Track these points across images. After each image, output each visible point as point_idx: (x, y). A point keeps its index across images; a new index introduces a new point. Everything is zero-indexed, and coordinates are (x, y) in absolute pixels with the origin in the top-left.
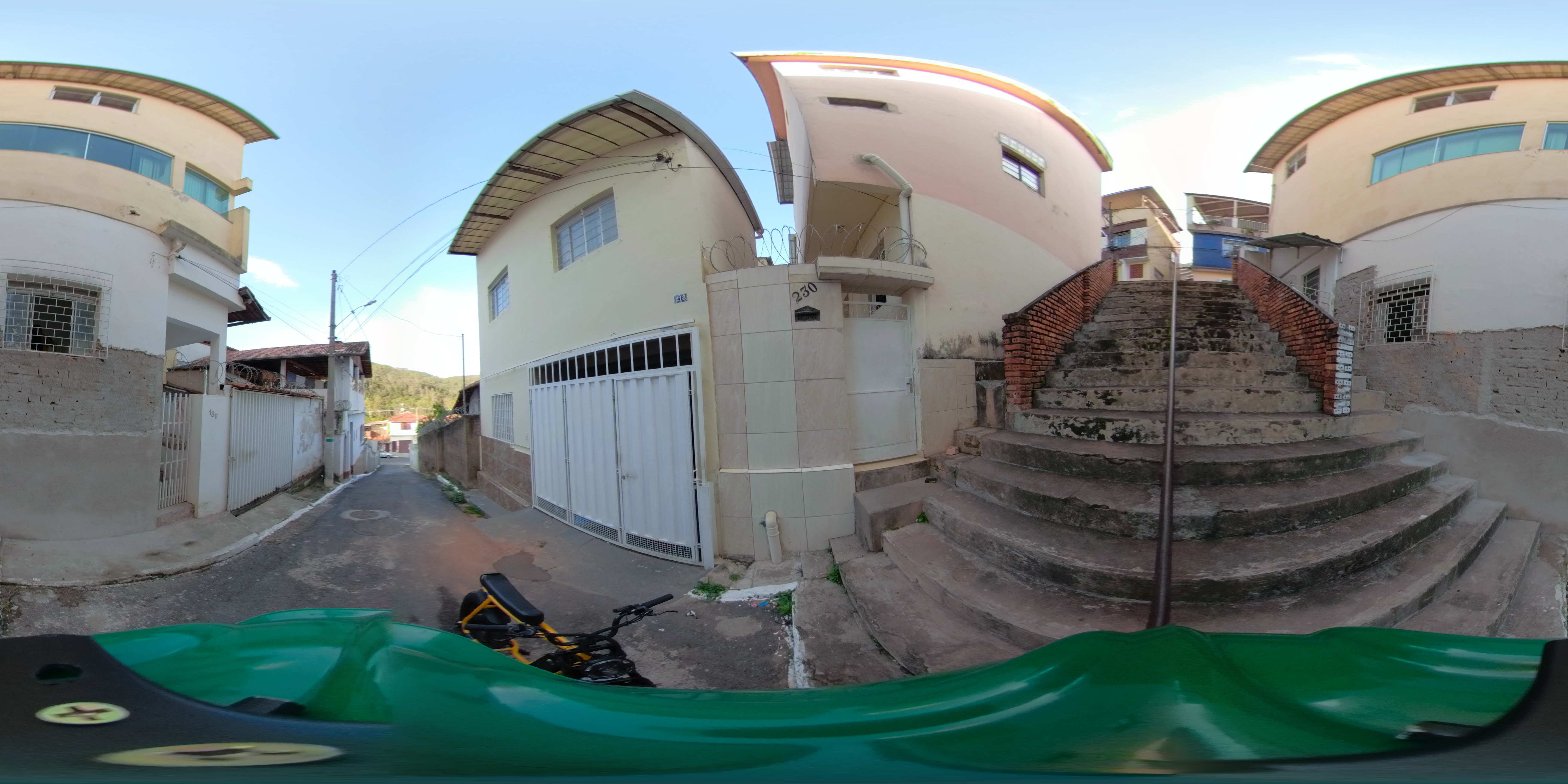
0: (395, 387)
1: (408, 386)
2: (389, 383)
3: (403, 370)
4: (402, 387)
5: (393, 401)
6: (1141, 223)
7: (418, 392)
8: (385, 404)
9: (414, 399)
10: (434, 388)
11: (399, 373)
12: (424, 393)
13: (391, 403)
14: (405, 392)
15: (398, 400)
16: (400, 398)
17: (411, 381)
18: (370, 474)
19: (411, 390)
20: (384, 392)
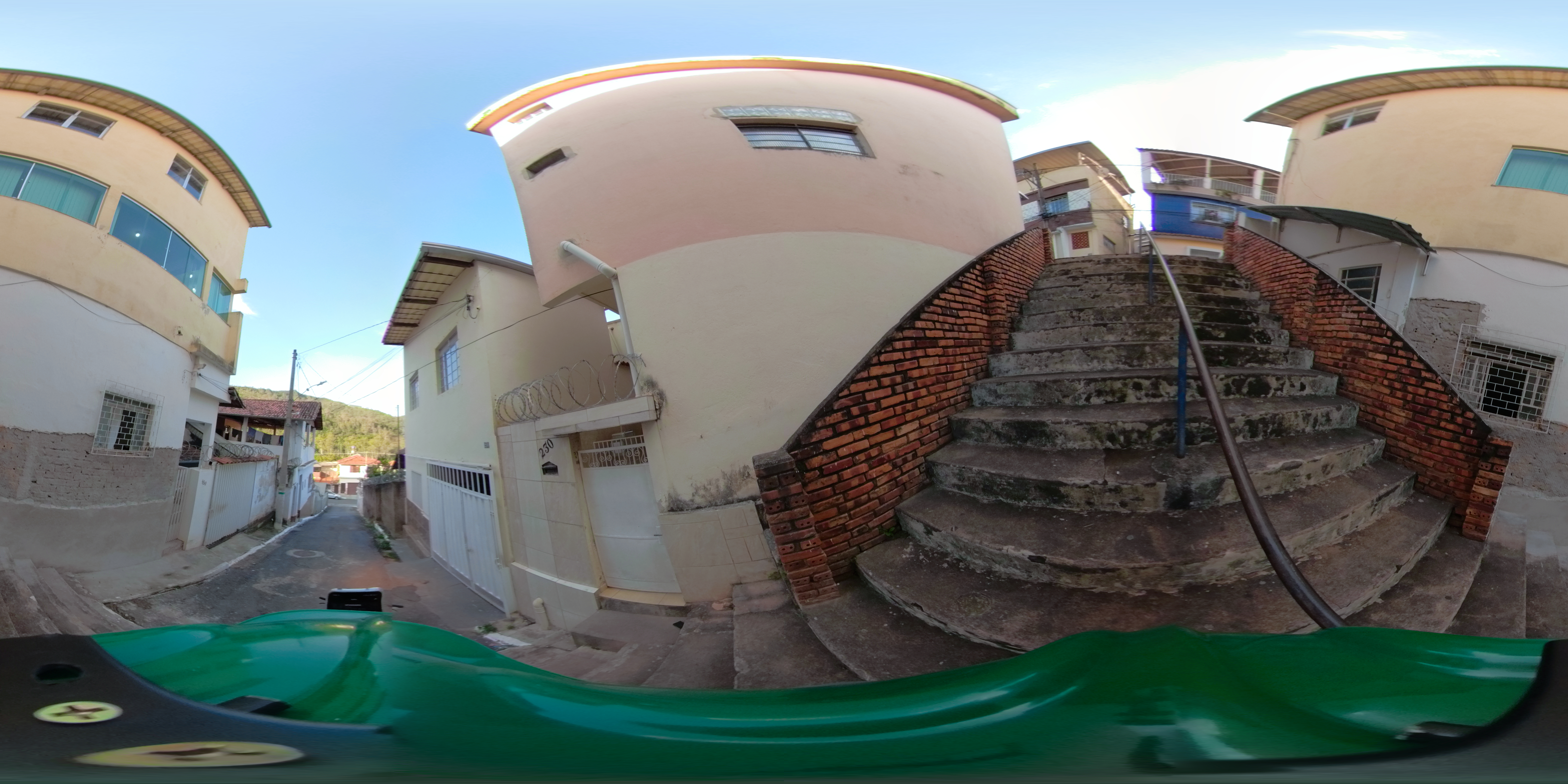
0: (348, 425)
1: (360, 425)
2: (341, 421)
3: (357, 407)
4: (355, 425)
5: (345, 439)
6: (1082, 184)
7: (370, 431)
8: (337, 442)
9: (366, 438)
10: (387, 427)
11: (352, 411)
12: (377, 432)
13: (342, 441)
14: (357, 431)
15: (351, 438)
16: (352, 437)
17: (363, 420)
18: (316, 516)
19: (364, 429)
20: (337, 429)
